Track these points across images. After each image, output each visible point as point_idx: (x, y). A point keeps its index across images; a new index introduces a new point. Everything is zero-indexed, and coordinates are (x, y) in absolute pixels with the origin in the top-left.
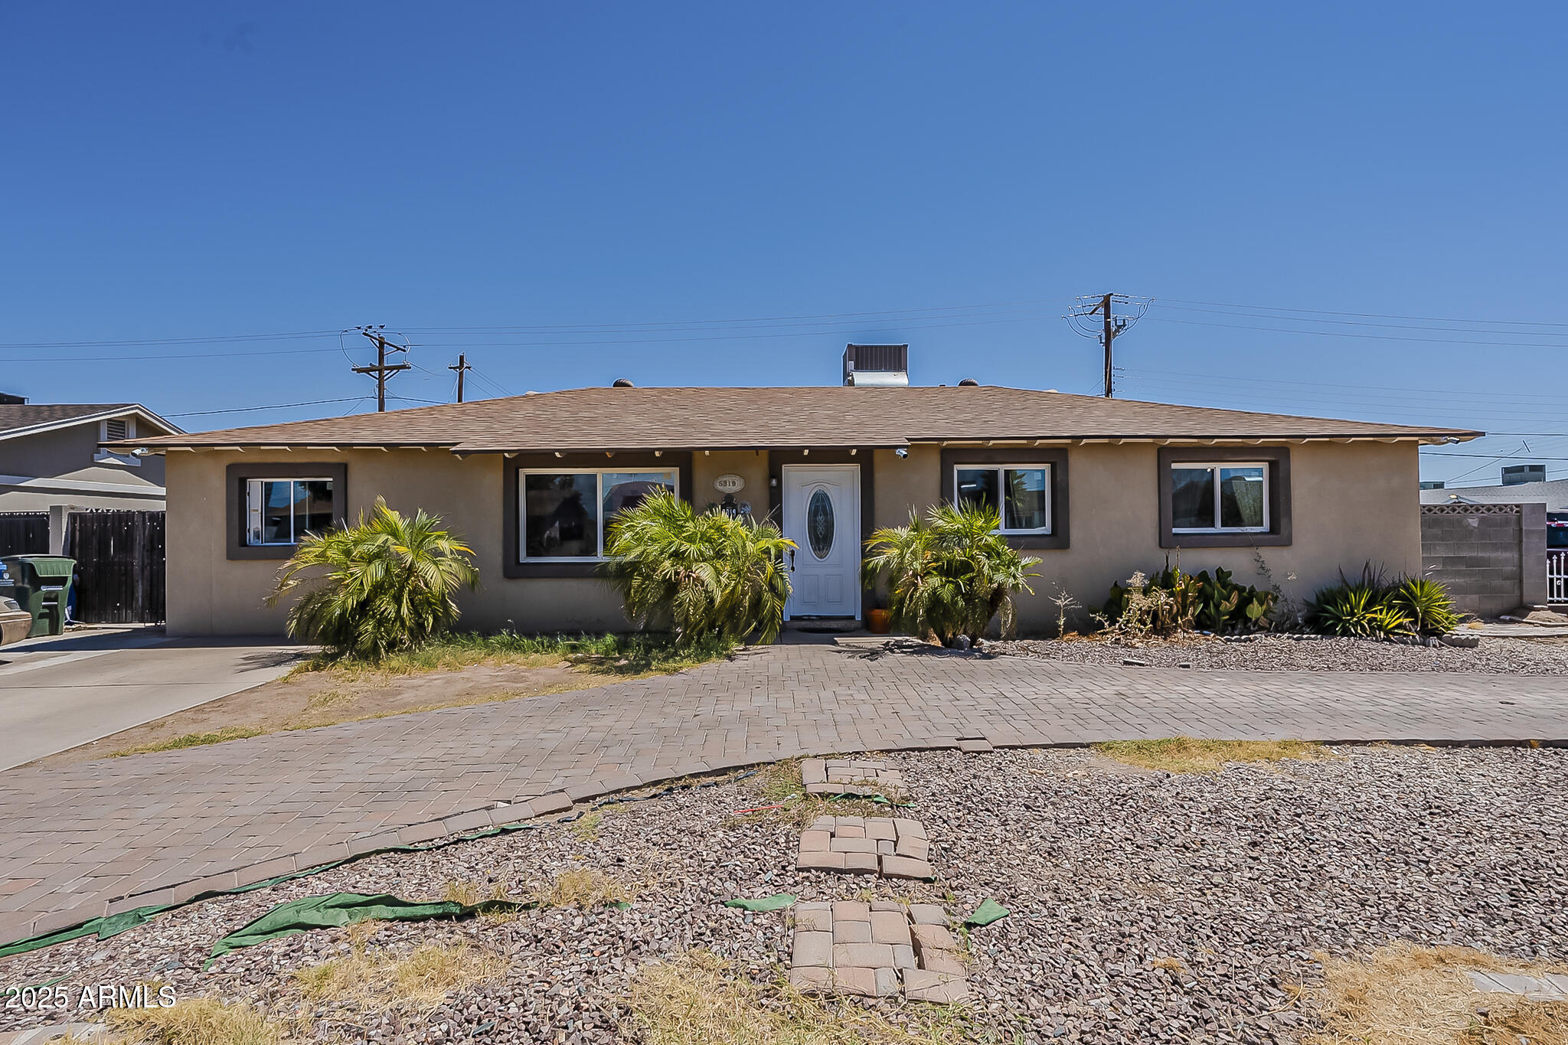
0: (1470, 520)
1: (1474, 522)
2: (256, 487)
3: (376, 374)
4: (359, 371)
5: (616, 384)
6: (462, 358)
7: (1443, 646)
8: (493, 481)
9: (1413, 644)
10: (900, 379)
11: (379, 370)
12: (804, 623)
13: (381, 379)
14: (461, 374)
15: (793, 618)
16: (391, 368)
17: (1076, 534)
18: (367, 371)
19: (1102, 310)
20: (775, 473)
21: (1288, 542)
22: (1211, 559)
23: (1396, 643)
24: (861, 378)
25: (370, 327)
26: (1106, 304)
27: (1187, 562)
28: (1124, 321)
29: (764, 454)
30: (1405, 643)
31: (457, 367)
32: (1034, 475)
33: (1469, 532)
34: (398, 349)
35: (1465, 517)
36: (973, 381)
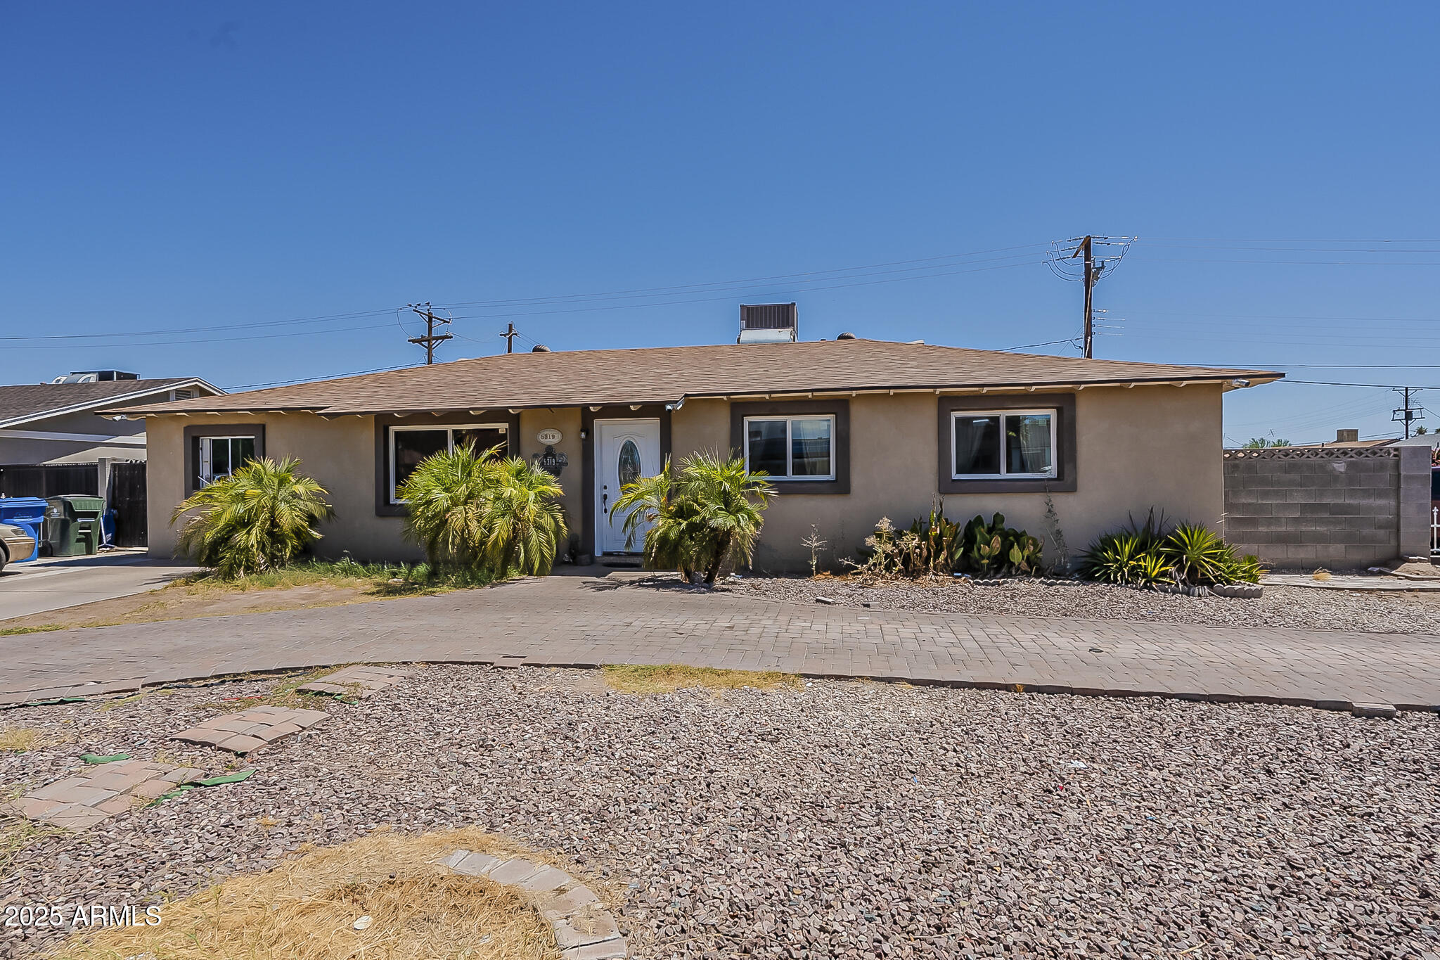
0: (1335, 465)
1: (1340, 467)
2: (206, 443)
3: (426, 344)
4: (414, 341)
6: (511, 325)
7: (1213, 595)
8: (368, 437)
9: (1174, 592)
11: (428, 341)
12: (612, 558)
13: (430, 348)
14: (510, 338)
15: (605, 554)
16: (437, 339)
17: (856, 480)
18: (419, 341)
20: (587, 429)
21: (1072, 488)
22: (989, 505)
23: (1156, 591)
24: (749, 335)
25: (419, 305)
26: (1087, 246)
27: (964, 507)
28: (1103, 262)
30: (1166, 591)
31: (508, 334)
32: (817, 426)
33: (1335, 477)
34: (445, 322)
35: (1329, 462)
36: (852, 335)
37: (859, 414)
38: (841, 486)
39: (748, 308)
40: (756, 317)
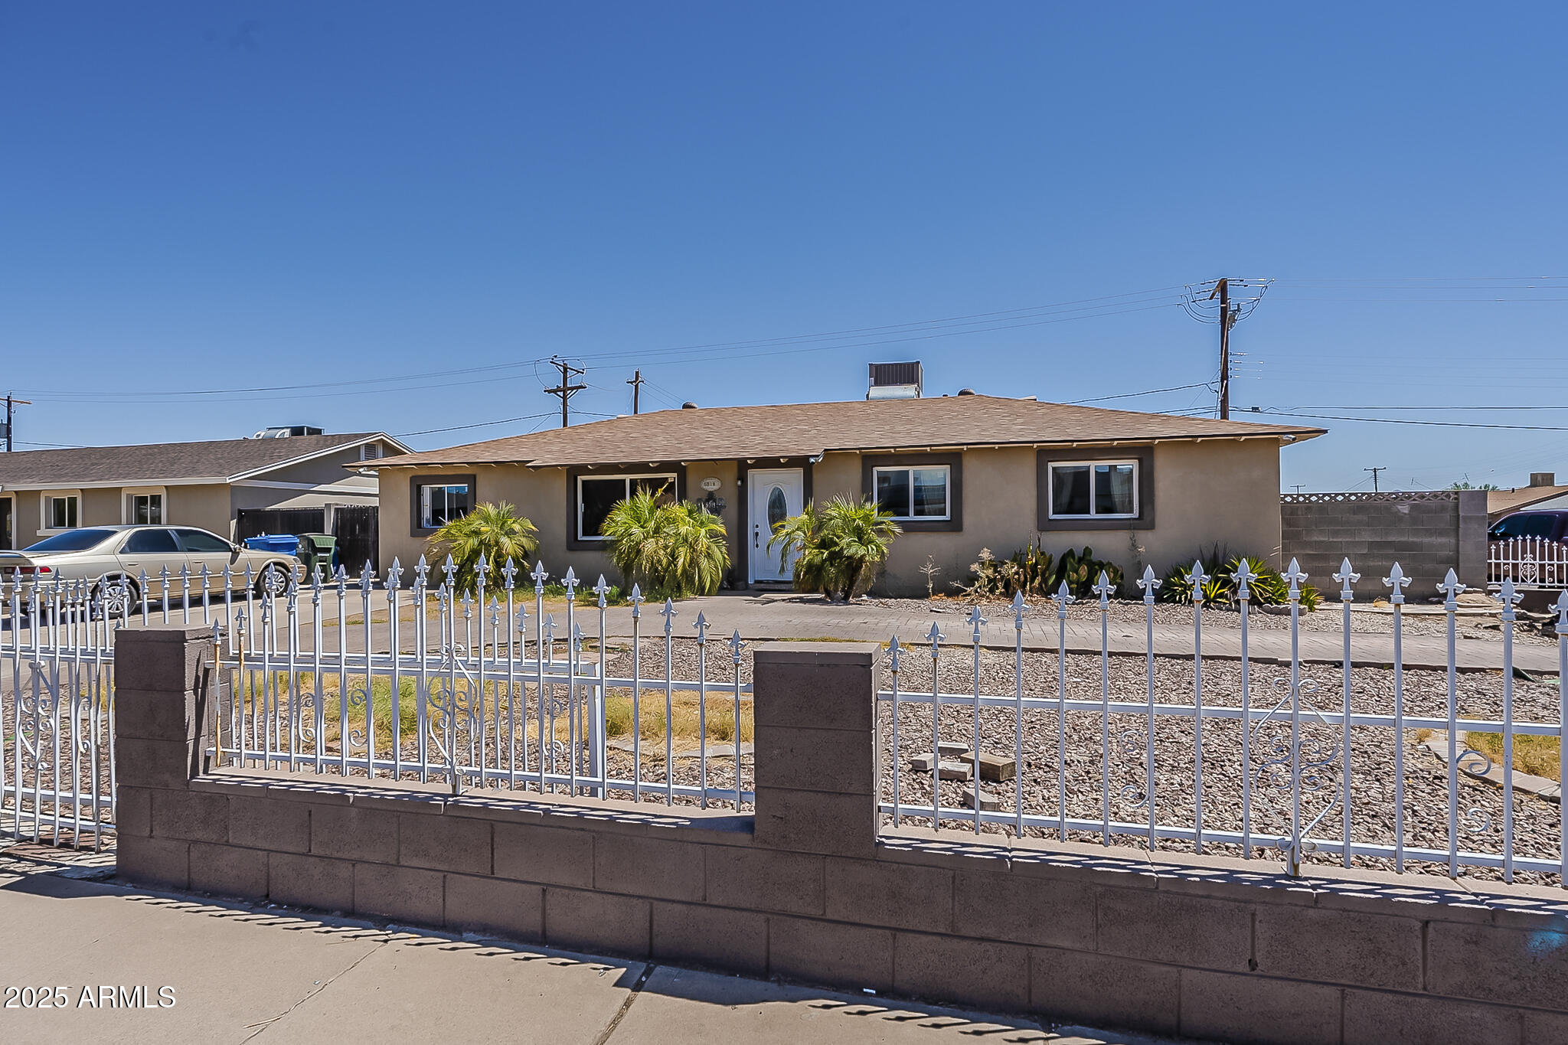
0: (1399, 507)
1: (1404, 509)
2: (427, 490)
3: (561, 394)
4: (549, 392)
5: (686, 406)
6: (637, 373)
7: (1261, 613)
8: (561, 485)
9: (1228, 610)
10: (909, 391)
11: (564, 391)
12: (762, 585)
13: (565, 398)
14: (637, 386)
15: (757, 582)
16: (572, 389)
17: (968, 519)
18: (555, 391)
19: (1218, 295)
20: (743, 478)
21: (1151, 526)
22: (1080, 540)
23: (1214, 610)
24: (877, 392)
25: (556, 356)
26: (1223, 287)
27: (1058, 543)
28: (1238, 305)
29: (735, 463)
30: (1221, 609)
31: (634, 382)
32: (937, 475)
33: (1399, 518)
34: (579, 372)
35: (1394, 504)
36: (972, 391)
37: (970, 466)
38: (955, 525)
39: (877, 366)
40: (884, 375)
